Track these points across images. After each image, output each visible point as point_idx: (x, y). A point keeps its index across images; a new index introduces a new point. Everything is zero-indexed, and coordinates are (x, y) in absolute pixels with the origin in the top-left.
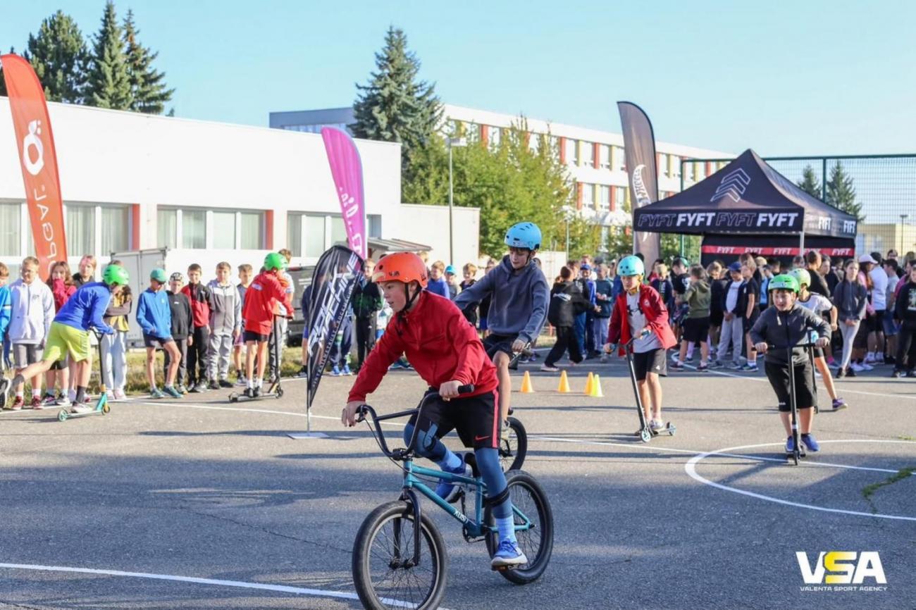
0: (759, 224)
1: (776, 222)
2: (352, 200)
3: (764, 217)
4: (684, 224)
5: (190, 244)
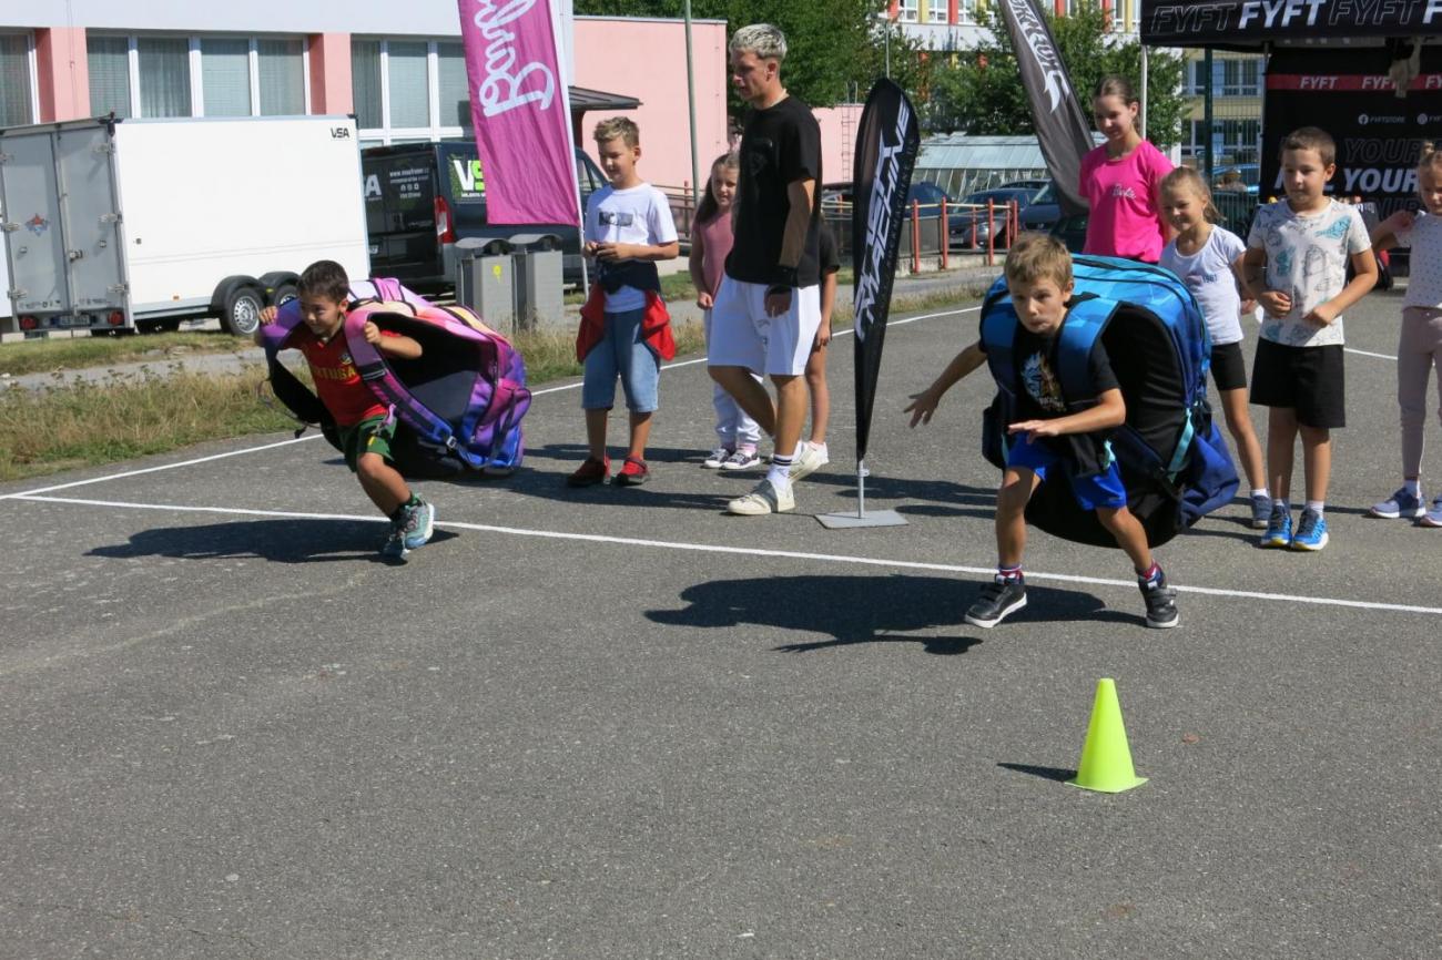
0: (1427, 19)
4: (1256, 25)
5: (157, 107)
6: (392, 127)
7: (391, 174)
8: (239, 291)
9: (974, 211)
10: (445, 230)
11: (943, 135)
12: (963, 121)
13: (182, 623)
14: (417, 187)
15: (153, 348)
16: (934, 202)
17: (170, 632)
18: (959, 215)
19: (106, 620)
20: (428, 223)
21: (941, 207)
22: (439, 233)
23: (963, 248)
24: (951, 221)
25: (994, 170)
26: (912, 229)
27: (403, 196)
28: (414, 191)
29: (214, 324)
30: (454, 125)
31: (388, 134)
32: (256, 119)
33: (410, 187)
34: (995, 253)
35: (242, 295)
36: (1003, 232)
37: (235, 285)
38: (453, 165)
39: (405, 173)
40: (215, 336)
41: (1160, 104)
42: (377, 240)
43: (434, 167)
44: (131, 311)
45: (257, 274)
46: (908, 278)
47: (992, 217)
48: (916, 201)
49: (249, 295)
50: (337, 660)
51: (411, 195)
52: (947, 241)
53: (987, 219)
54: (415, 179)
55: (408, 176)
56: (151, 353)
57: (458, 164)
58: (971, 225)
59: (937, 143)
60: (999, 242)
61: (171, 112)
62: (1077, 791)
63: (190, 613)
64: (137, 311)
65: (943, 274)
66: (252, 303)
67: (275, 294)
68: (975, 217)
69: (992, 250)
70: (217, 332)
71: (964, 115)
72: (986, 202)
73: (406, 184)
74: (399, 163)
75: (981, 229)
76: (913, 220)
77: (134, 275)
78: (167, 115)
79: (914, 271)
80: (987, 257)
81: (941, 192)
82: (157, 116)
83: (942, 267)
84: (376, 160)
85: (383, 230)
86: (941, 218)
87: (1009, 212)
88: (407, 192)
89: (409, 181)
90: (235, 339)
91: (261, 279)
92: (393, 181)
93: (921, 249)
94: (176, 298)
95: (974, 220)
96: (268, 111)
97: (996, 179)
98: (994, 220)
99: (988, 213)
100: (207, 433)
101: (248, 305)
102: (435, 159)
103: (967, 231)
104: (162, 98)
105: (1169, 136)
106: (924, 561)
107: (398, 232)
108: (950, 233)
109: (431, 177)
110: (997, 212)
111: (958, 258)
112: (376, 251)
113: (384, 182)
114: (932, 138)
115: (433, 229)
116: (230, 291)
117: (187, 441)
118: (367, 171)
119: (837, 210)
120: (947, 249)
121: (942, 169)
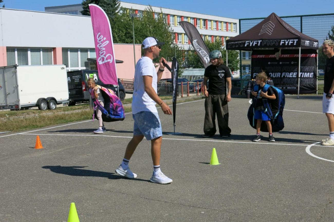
0: (281, 44)
1: (288, 43)
2: (105, 39)
3: (283, 42)
4: (248, 46)
5: (21, 63)
6: (71, 67)
7: (73, 77)
8: (42, 101)
9: (194, 84)
10: (84, 88)
11: (188, 68)
12: (192, 65)
13: (60, 150)
14: (78, 79)
15: (25, 113)
16: (186, 82)
17: (59, 151)
18: (191, 85)
19: (47, 149)
20: (81, 87)
21: (187, 83)
22: (83, 89)
23: (192, 92)
24: (190, 86)
25: (199, 76)
26: (181, 88)
27: (75, 81)
28: (78, 80)
29: (37, 108)
30: (84, 67)
31: (70, 69)
32: (42, 66)
33: (77, 80)
34: (199, 93)
35: (42, 102)
36: (201, 88)
37: (41, 100)
38: (86, 75)
39: (76, 76)
40: (37, 110)
41: (234, 61)
42: (70, 91)
43: (82, 75)
44: (20, 105)
45: (46, 98)
46: (181, 98)
47: (198, 85)
48: (182, 82)
49: (44, 102)
50: (89, 153)
51: (77, 81)
52: (189, 90)
53: (197, 86)
54: (78, 78)
55: (76, 77)
56: (24, 114)
57: (87, 75)
58: (194, 87)
59: (186, 70)
60: (200, 91)
61: (24, 64)
62: (210, 165)
63: (61, 148)
64: (21, 105)
65: (188, 97)
66: (45, 104)
67: (50, 101)
68: (195, 85)
69: (198, 92)
70: (38, 110)
71: (193, 64)
72: (197, 82)
73: (76, 79)
74: (74, 74)
75: (196, 88)
76: (182, 86)
77: (21, 98)
78: (23, 65)
79: (182, 97)
80: (197, 94)
81: (187, 80)
82: (21, 65)
83: (188, 96)
84: (70, 74)
85: (71, 88)
86: (188, 85)
87: (202, 84)
88: (76, 80)
89: (77, 78)
90: (42, 111)
91: (47, 98)
92: (73, 78)
93: (183, 92)
94: (29, 102)
95: (195, 86)
96: (45, 64)
97: (199, 78)
98: (199, 86)
99: (197, 84)
100: (50, 124)
101: (44, 104)
102: (82, 73)
103: (193, 88)
104: (22, 61)
105: (237, 68)
106: (186, 139)
107: (74, 89)
108: (189, 89)
109: (81, 77)
110: (199, 84)
111: (191, 94)
112: (70, 93)
113: (71, 78)
114: (185, 69)
115: (82, 88)
116: (40, 101)
117: (47, 125)
118: (68, 76)
119: (166, 84)
120: (189, 92)
121: (188, 76)
